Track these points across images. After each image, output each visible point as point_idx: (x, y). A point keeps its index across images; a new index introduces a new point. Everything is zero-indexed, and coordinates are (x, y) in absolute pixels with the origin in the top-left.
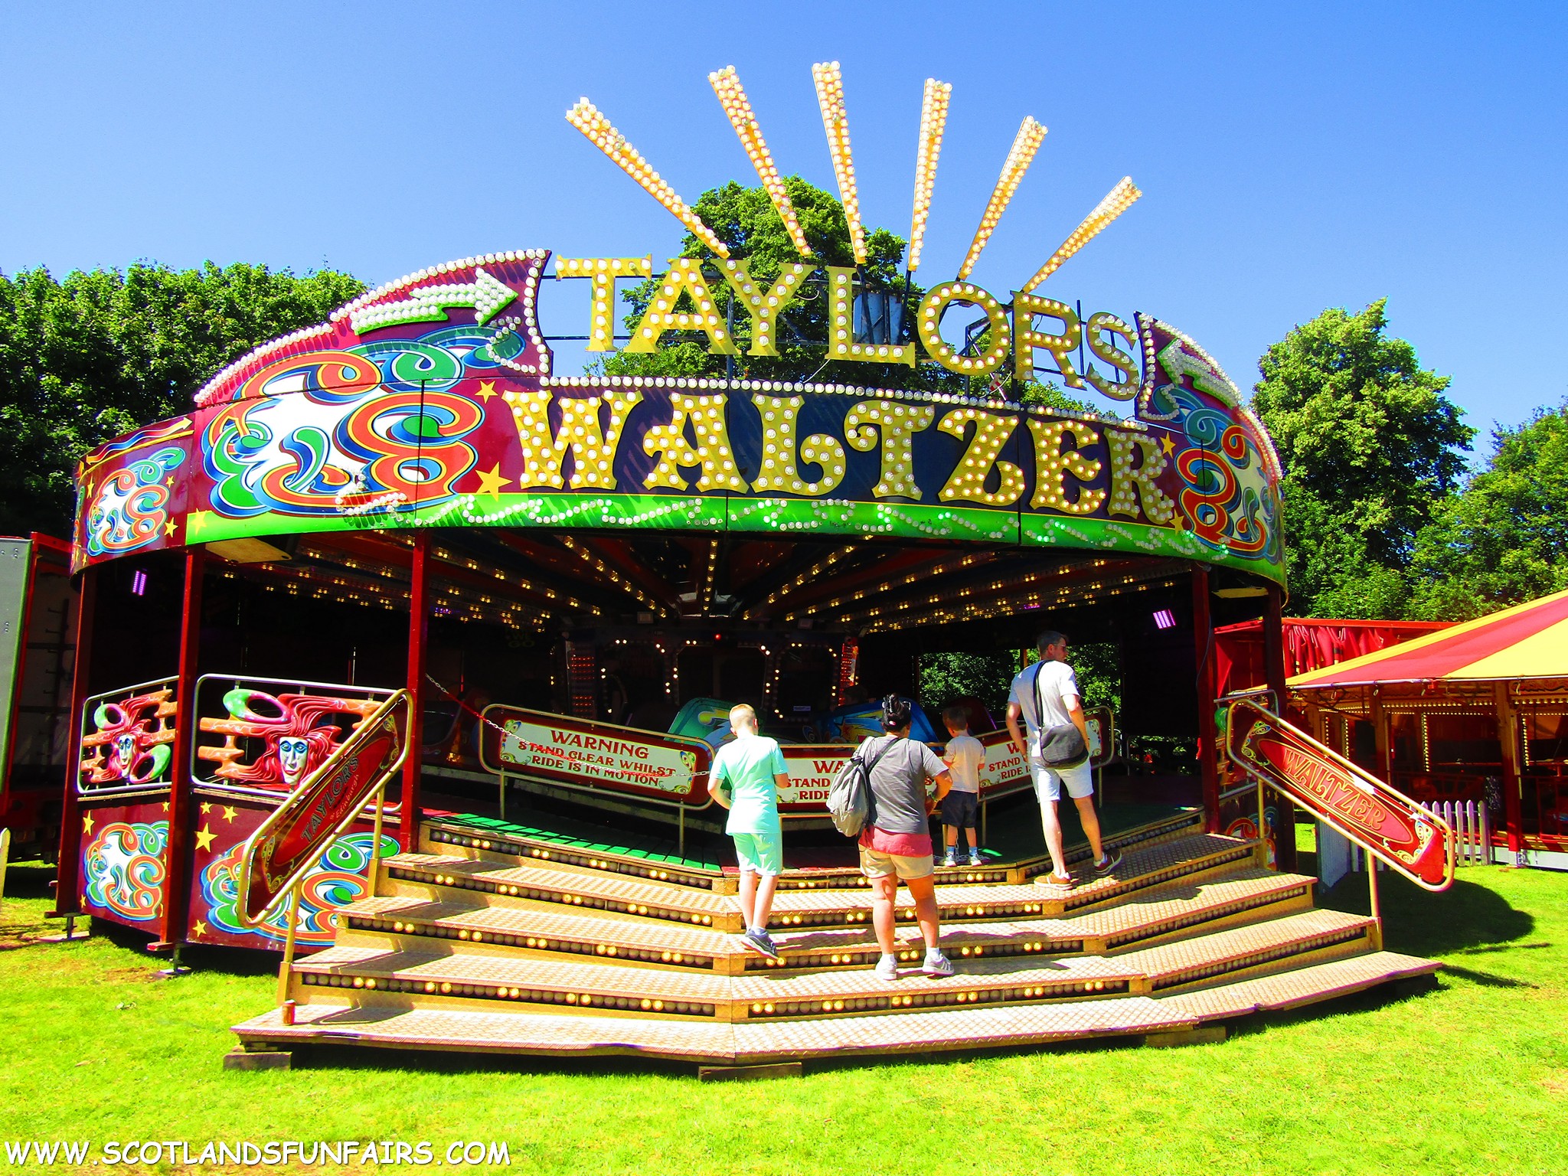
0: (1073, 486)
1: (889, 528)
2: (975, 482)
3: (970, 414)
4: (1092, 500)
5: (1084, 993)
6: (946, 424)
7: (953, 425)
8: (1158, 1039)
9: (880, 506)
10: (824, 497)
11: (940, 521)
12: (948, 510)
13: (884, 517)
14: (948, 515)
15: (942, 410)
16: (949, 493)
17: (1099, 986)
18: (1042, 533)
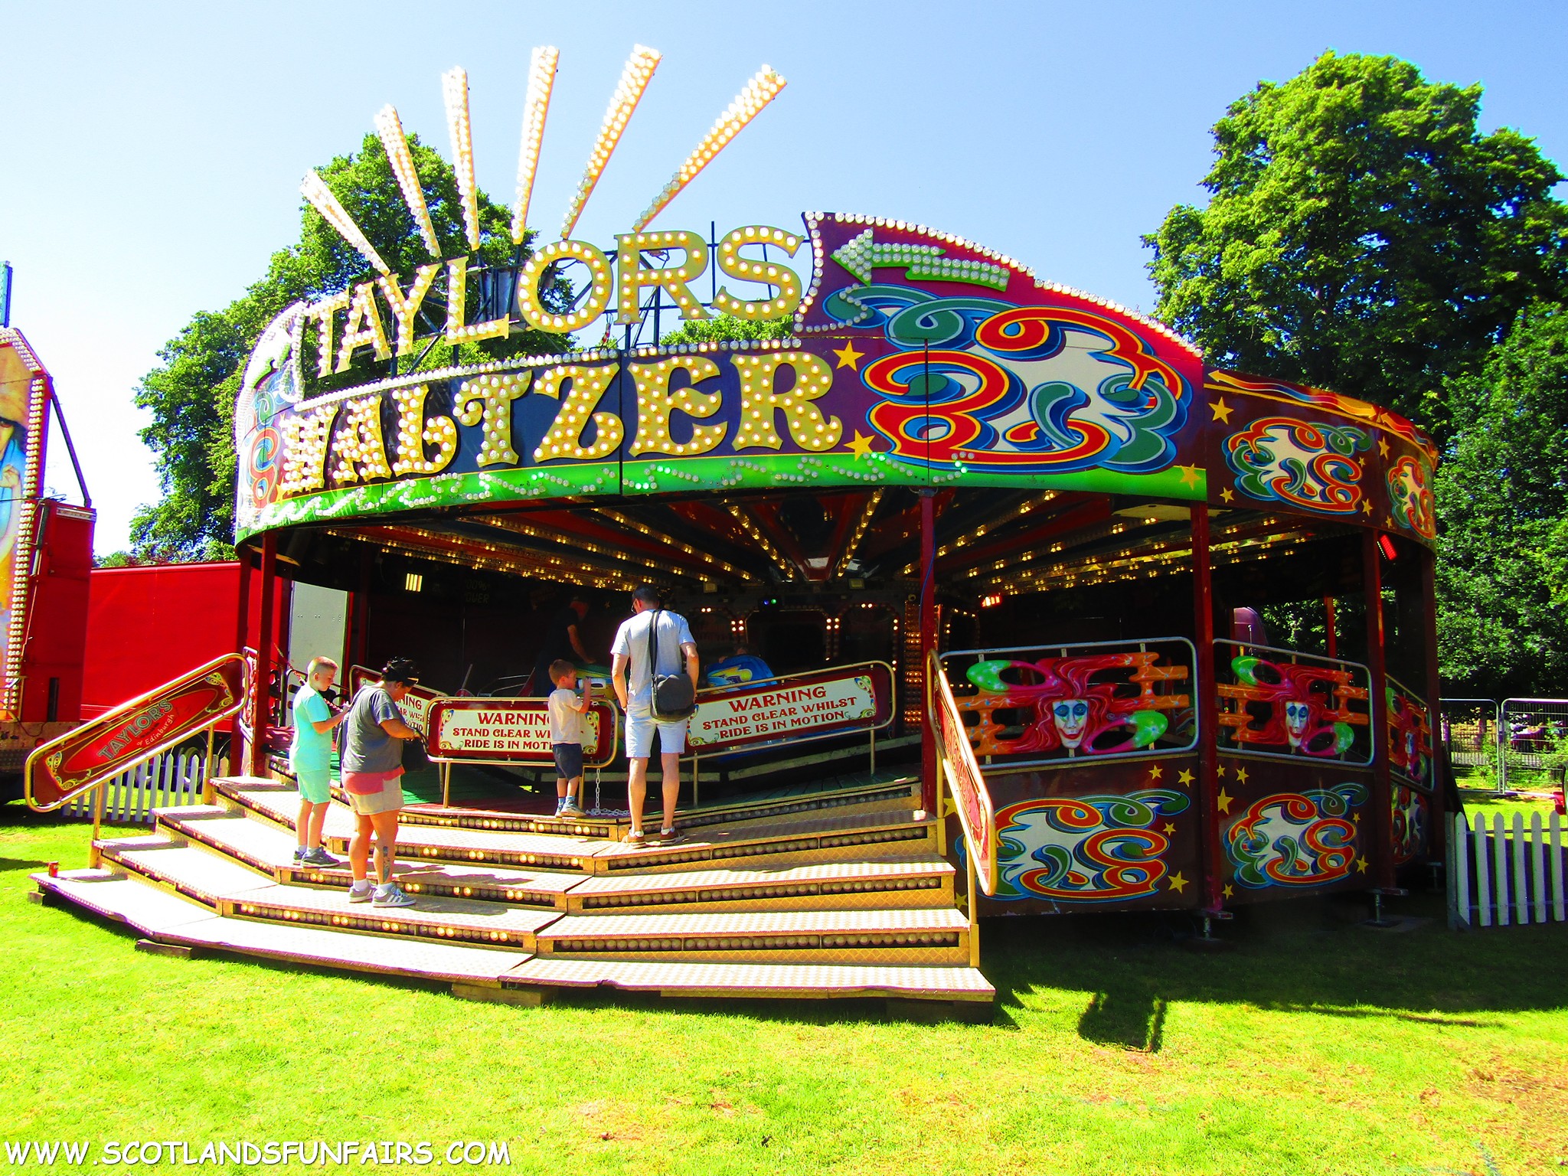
0: (680, 426)
1: (488, 494)
2: (565, 439)
3: (561, 371)
4: (706, 437)
5: (489, 941)
6: (538, 386)
7: (547, 386)
8: (464, 990)
9: (482, 475)
10: (439, 473)
11: (535, 482)
12: (541, 470)
13: (485, 486)
14: (541, 475)
15: (537, 373)
16: (538, 454)
17: (504, 937)
18: (641, 480)
